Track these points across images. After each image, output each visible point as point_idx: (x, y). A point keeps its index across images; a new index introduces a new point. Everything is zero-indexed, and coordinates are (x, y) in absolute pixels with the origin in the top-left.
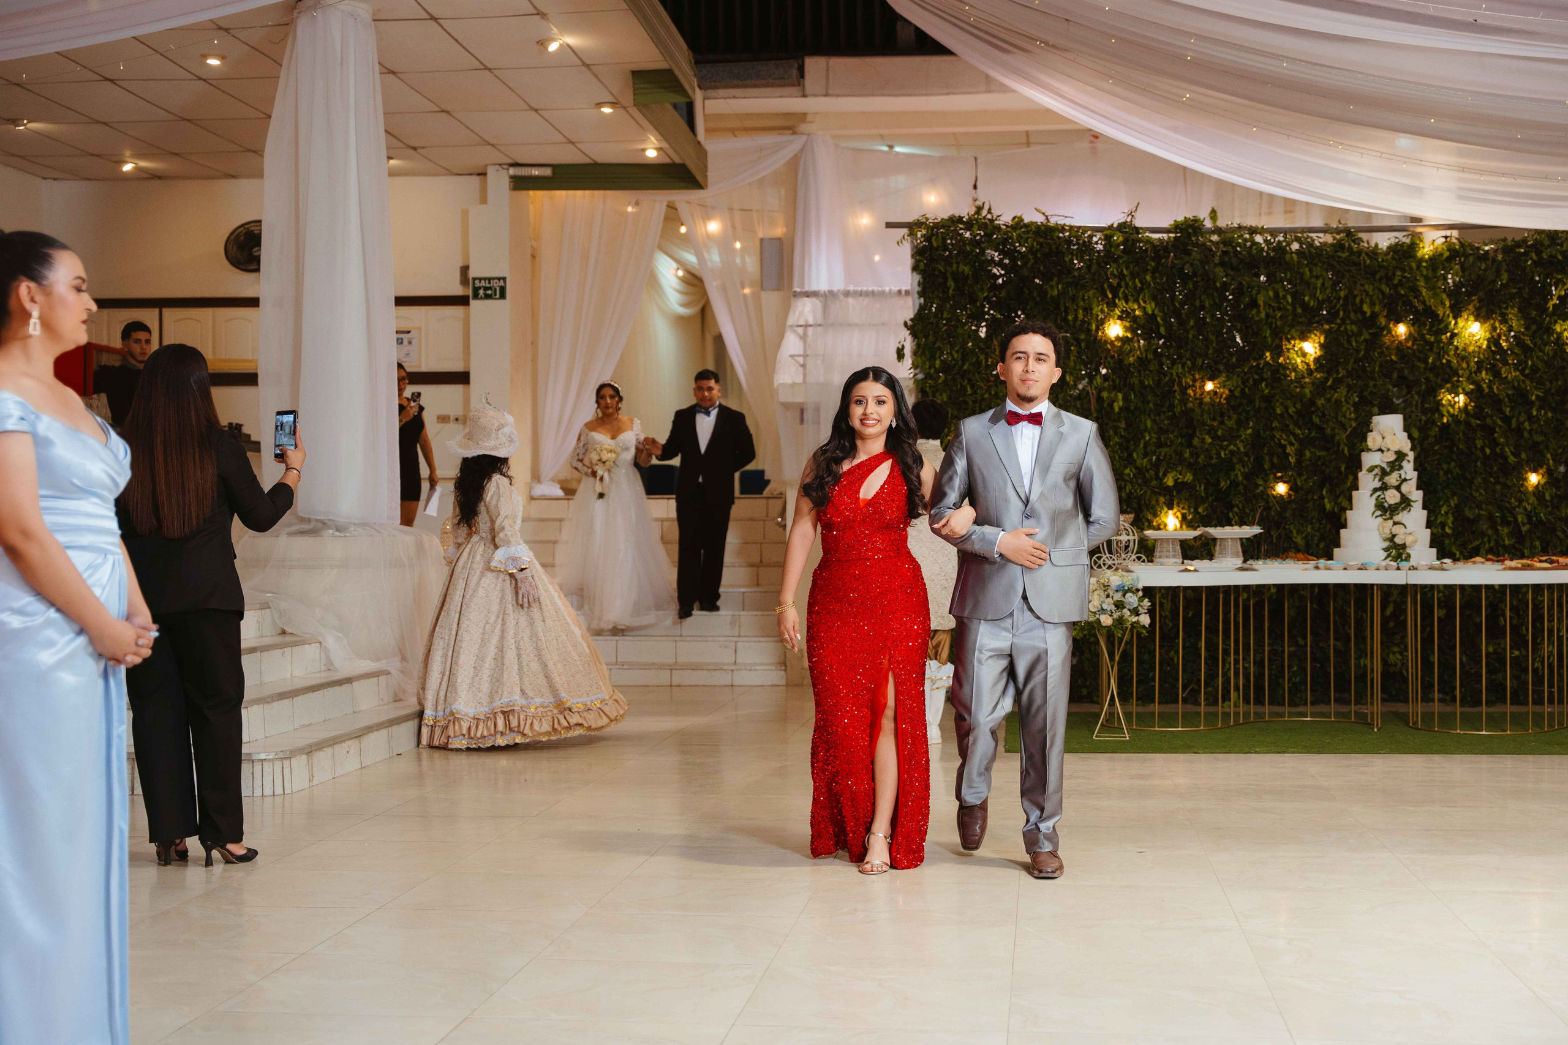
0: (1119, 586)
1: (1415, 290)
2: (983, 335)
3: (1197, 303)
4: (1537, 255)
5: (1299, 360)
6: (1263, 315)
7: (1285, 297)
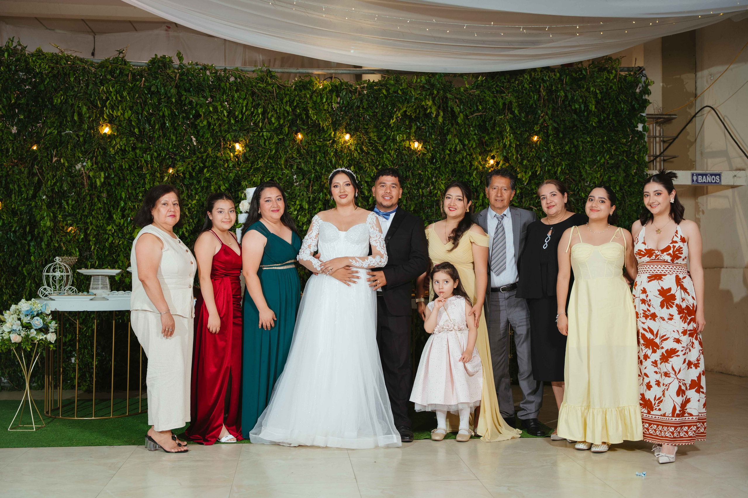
0: (27, 311)
1: (306, 110)
2: (13, 132)
3: (161, 114)
4: (386, 91)
5: (232, 155)
6: (205, 123)
7: (222, 112)
